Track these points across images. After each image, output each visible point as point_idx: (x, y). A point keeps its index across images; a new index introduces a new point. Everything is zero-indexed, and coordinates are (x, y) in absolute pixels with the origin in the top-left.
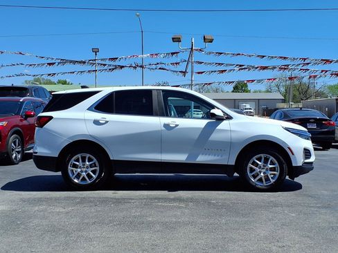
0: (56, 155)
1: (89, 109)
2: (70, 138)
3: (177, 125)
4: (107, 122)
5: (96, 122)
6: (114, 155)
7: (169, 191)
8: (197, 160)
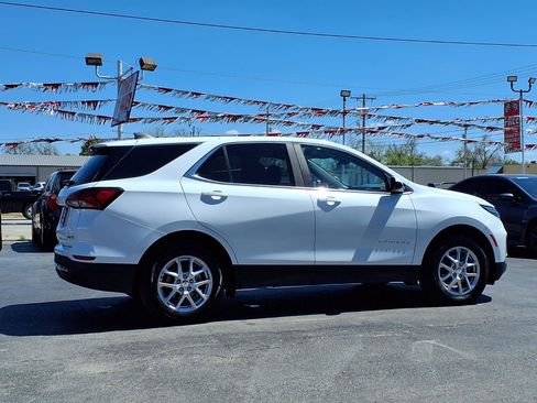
0: (136, 261)
1: (187, 175)
2: (162, 228)
3: (337, 203)
4: (224, 198)
5: (206, 199)
6: (239, 257)
7: (328, 314)
8: (369, 260)
